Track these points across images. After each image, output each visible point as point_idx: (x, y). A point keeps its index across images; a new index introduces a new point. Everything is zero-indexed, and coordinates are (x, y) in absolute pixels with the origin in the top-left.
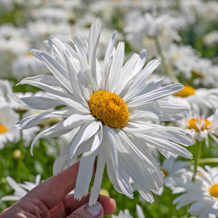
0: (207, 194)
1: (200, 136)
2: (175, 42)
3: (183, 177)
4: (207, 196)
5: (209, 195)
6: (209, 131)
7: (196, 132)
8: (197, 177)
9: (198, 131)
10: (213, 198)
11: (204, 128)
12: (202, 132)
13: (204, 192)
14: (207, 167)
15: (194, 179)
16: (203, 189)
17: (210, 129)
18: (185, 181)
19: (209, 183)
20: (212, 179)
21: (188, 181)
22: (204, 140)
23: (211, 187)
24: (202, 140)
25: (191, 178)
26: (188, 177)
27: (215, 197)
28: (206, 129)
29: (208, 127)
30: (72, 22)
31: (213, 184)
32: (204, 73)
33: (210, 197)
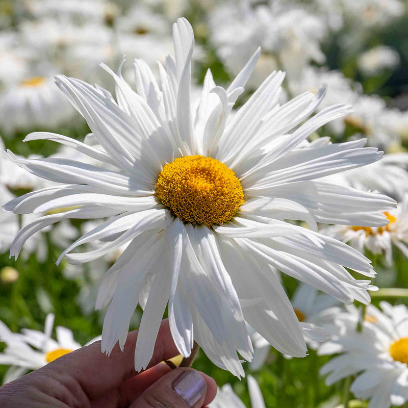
0: (386, 356)
1: (377, 243)
2: (313, 63)
3: (338, 323)
4: (388, 362)
5: (390, 359)
6: (393, 234)
7: (367, 236)
8: (367, 324)
9: (371, 234)
10: (398, 364)
11: (384, 228)
12: (379, 237)
13: (380, 352)
14: (385, 305)
15: (359, 328)
16: (378, 346)
17: (395, 231)
18: (343, 331)
19: (390, 335)
20: (395, 327)
21: (348, 331)
22: (384, 251)
23: (392, 343)
24: (380, 252)
25: (354, 326)
26: (347, 323)
27: (402, 362)
28: (388, 230)
29: (392, 226)
30: (109, 22)
31: (397, 338)
32: (370, 124)
33: (392, 363)
